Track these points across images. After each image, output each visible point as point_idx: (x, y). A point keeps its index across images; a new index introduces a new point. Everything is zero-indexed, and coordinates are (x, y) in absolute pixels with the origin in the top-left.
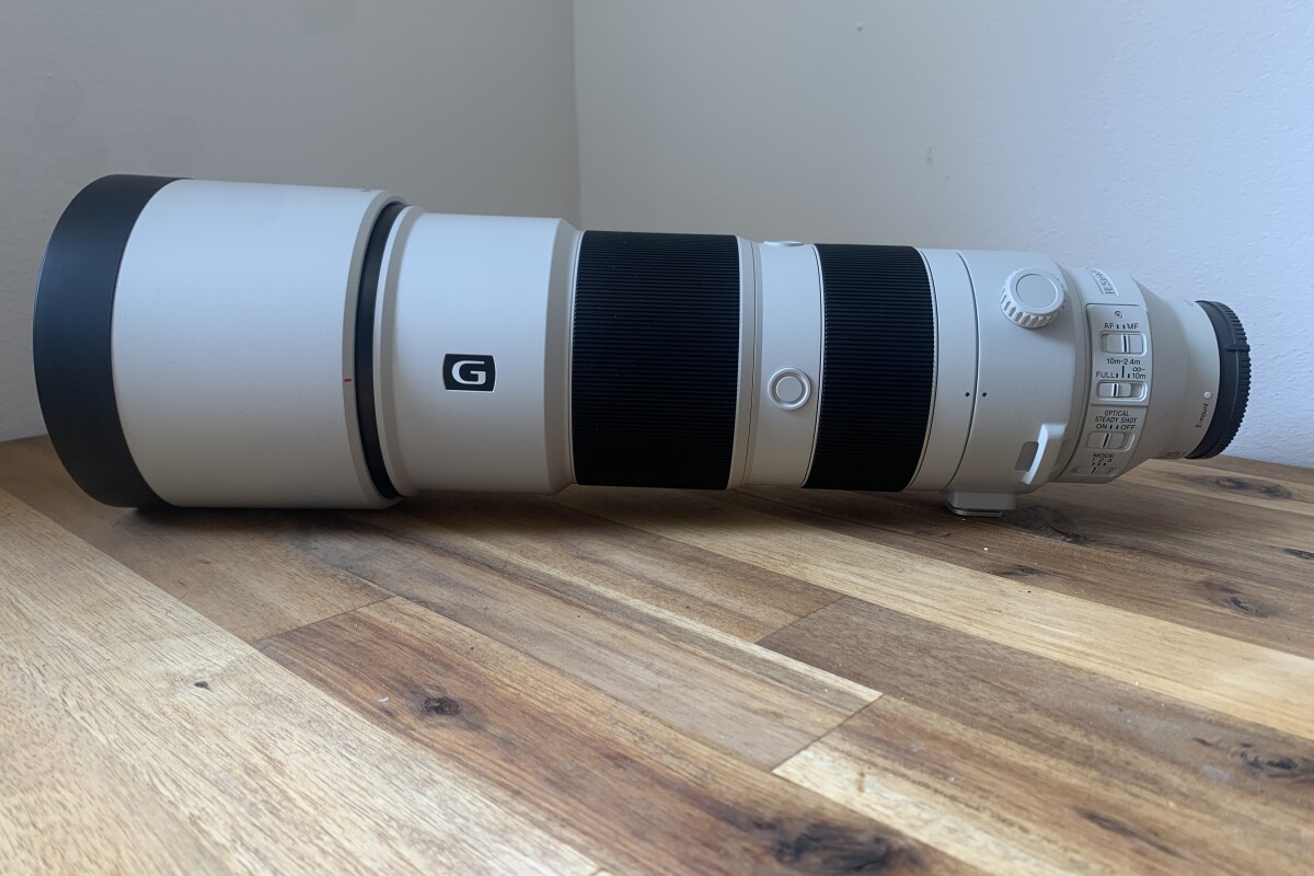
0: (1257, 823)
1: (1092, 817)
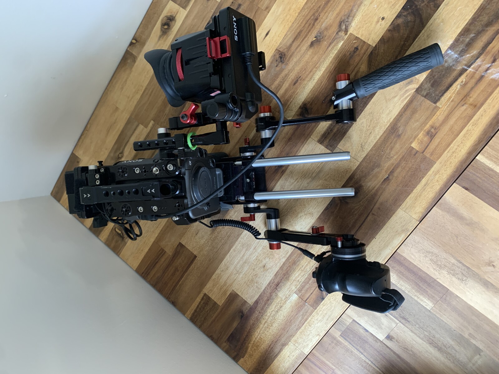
0: (294, 65)
1: (295, 84)
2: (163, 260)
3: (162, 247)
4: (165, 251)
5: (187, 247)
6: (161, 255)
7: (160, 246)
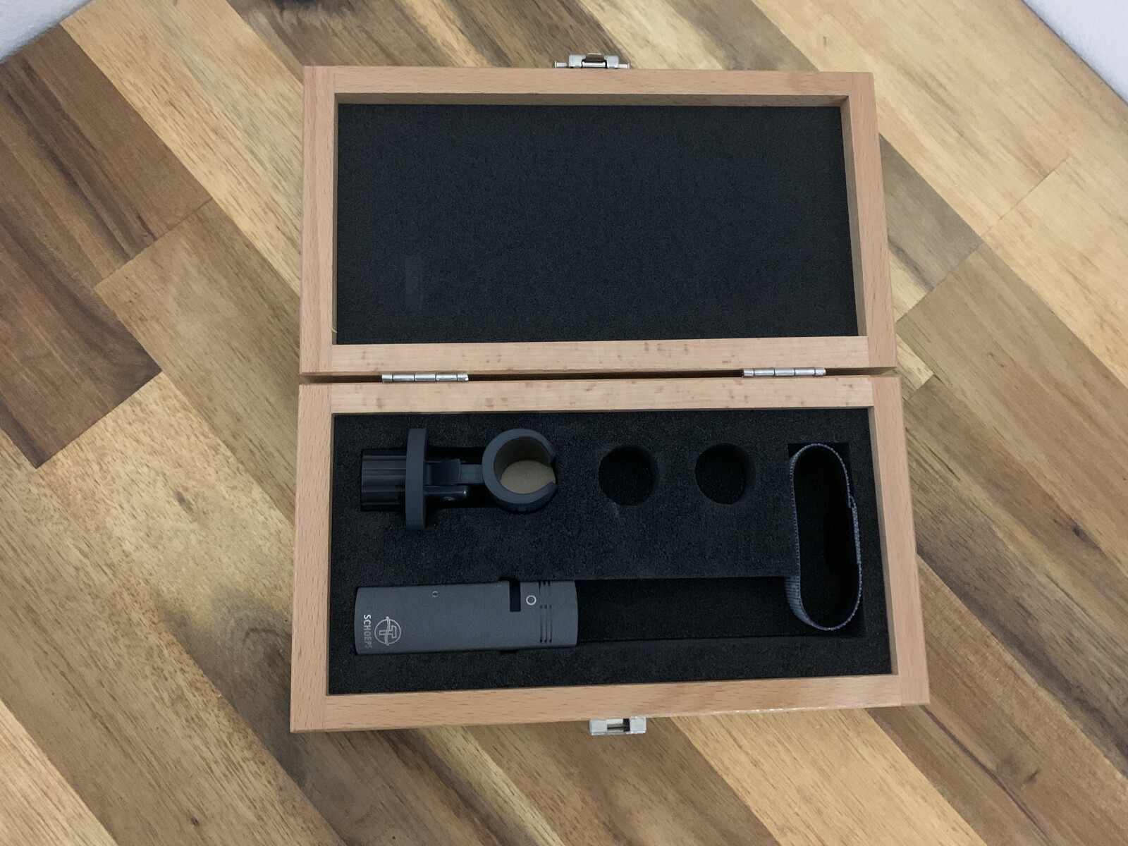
2: (79, 227)
3: (158, 243)
4: (126, 258)
5: (118, 410)
6: (111, 225)
7: (170, 228)
